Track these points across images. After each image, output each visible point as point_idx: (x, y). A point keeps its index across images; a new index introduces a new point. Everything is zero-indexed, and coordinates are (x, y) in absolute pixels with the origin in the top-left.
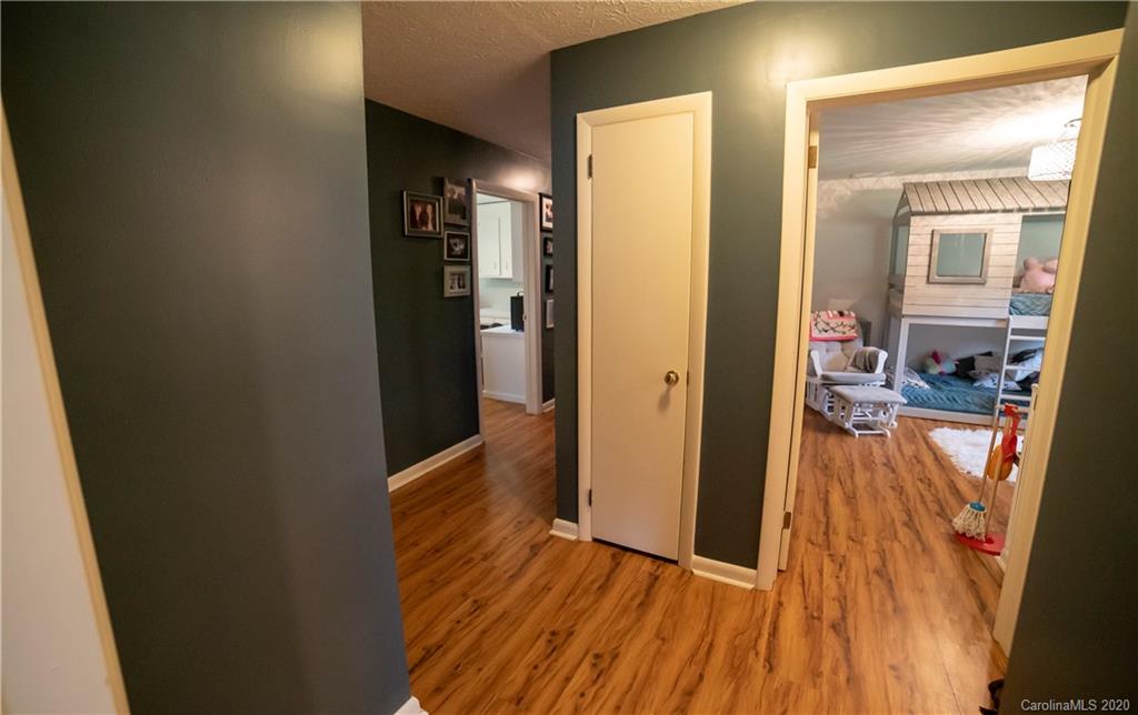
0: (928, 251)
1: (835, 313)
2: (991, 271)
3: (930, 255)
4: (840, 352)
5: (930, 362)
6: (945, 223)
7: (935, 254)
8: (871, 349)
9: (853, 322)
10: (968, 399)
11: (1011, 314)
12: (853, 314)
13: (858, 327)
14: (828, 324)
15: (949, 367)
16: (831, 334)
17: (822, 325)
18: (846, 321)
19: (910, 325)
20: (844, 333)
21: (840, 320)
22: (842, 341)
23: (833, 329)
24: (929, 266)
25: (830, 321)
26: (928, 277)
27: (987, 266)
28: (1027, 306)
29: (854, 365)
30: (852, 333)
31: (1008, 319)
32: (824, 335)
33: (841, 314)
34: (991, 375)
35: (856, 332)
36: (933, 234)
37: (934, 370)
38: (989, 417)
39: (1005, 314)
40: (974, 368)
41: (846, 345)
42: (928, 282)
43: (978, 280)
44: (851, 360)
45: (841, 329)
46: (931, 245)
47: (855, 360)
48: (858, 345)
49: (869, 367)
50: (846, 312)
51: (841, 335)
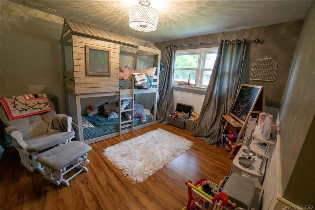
0: (84, 58)
1: (31, 96)
2: (112, 70)
3: (85, 60)
4: (42, 121)
5: (89, 111)
6: (90, 43)
7: (88, 59)
8: (61, 116)
9: (47, 100)
10: (110, 128)
11: (119, 89)
12: (45, 96)
13: (51, 103)
14: (26, 105)
15: (96, 112)
16: (30, 111)
17: (20, 107)
18: (41, 101)
19: (81, 99)
20: (41, 108)
21: (36, 101)
22: (41, 114)
23: (31, 107)
24: (86, 66)
25: (27, 102)
26: (86, 72)
27: (110, 68)
28: (124, 85)
29: (53, 127)
30: (47, 108)
31: (119, 91)
32: (24, 113)
33: (36, 96)
34: (113, 113)
35: (50, 106)
36: (85, 48)
37: (91, 114)
38: (118, 132)
39: (117, 90)
40: (105, 111)
41: (44, 116)
42: (86, 75)
43: (107, 74)
44: (50, 125)
45: (37, 106)
46: (85, 54)
47: (53, 124)
48: (53, 115)
49: (63, 128)
50: (40, 95)
51: (39, 110)
